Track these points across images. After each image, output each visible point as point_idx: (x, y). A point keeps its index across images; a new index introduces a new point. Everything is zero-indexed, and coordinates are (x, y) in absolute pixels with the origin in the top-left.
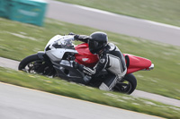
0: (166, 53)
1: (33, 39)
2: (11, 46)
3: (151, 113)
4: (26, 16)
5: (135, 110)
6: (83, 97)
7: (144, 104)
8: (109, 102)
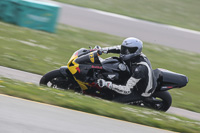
0: (192, 63)
1: (44, 47)
2: (19, 55)
3: (174, 130)
4: (37, 22)
5: (157, 126)
6: (99, 111)
7: (167, 119)
8: (128, 118)
